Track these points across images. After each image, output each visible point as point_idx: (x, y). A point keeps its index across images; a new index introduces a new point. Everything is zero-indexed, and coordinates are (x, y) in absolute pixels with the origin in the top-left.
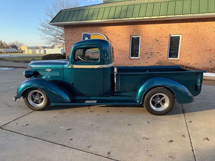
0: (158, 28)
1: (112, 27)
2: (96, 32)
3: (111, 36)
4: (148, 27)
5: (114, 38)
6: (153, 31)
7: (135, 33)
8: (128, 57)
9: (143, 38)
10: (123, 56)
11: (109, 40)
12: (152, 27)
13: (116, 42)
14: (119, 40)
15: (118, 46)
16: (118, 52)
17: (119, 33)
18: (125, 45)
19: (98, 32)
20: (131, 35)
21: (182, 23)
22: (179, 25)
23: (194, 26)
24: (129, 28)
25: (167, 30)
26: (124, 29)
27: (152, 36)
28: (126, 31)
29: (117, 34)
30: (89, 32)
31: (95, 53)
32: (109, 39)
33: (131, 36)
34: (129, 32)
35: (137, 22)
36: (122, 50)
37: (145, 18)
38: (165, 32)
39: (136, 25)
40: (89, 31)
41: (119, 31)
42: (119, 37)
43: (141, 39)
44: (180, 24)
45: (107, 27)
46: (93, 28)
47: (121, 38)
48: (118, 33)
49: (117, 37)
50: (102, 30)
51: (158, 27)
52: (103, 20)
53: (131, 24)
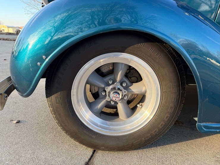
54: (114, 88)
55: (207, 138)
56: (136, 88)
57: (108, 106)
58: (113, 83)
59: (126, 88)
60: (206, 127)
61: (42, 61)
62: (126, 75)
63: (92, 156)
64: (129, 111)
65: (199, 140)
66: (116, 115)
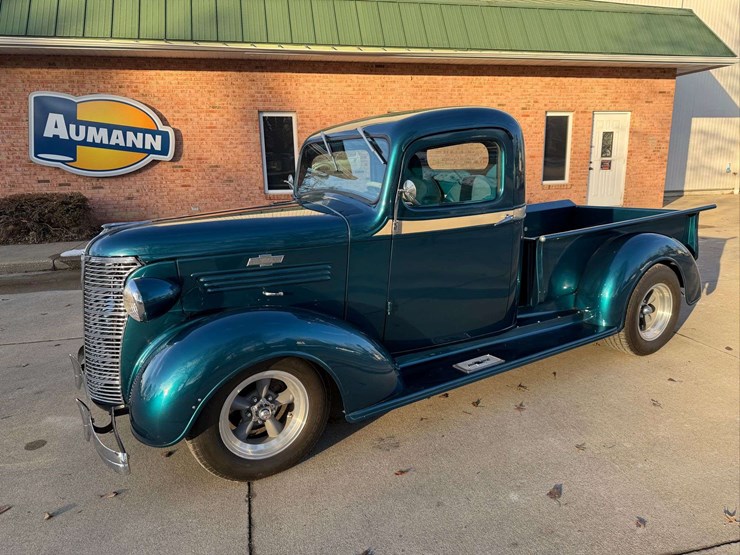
0: (351, 89)
1: (179, 72)
2: (99, 92)
3: (176, 109)
4: (318, 81)
5: (189, 116)
6: (336, 96)
7: (273, 100)
8: (259, 191)
9: (307, 121)
10: (238, 188)
11: (168, 125)
12: (331, 82)
13: (202, 136)
14: (215, 127)
15: (214, 151)
16: (214, 174)
17: (213, 99)
18: (240, 147)
19: (112, 93)
20: (261, 108)
21: (419, 77)
22: (411, 83)
23: (451, 86)
24: (248, 84)
25: (381, 97)
26: (229, 83)
27: (335, 117)
28: (237, 90)
29: (203, 103)
30: (66, 91)
31: (106, 184)
32: (170, 122)
33: (259, 112)
34: (253, 96)
35: (276, 61)
36: (230, 166)
37: (314, 48)
38: (373, 101)
39: (277, 74)
40: (66, 86)
41: (209, 92)
42: (214, 115)
43: (298, 124)
44: (415, 77)
45: (152, 73)
46: (87, 71)
47: (221, 120)
48: (205, 100)
49: (203, 115)
50: (131, 82)
51: (350, 86)
52: (141, 42)
53: (257, 67)
54: (261, 406)
55: (374, 423)
56: (283, 399)
57: (256, 426)
58: (258, 400)
59: (273, 401)
60: (354, 416)
61: (197, 404)
62: (270, 388)
63: (249, 489)
64: (279, 425)
65: (358, 433)
66: (265, 434)
